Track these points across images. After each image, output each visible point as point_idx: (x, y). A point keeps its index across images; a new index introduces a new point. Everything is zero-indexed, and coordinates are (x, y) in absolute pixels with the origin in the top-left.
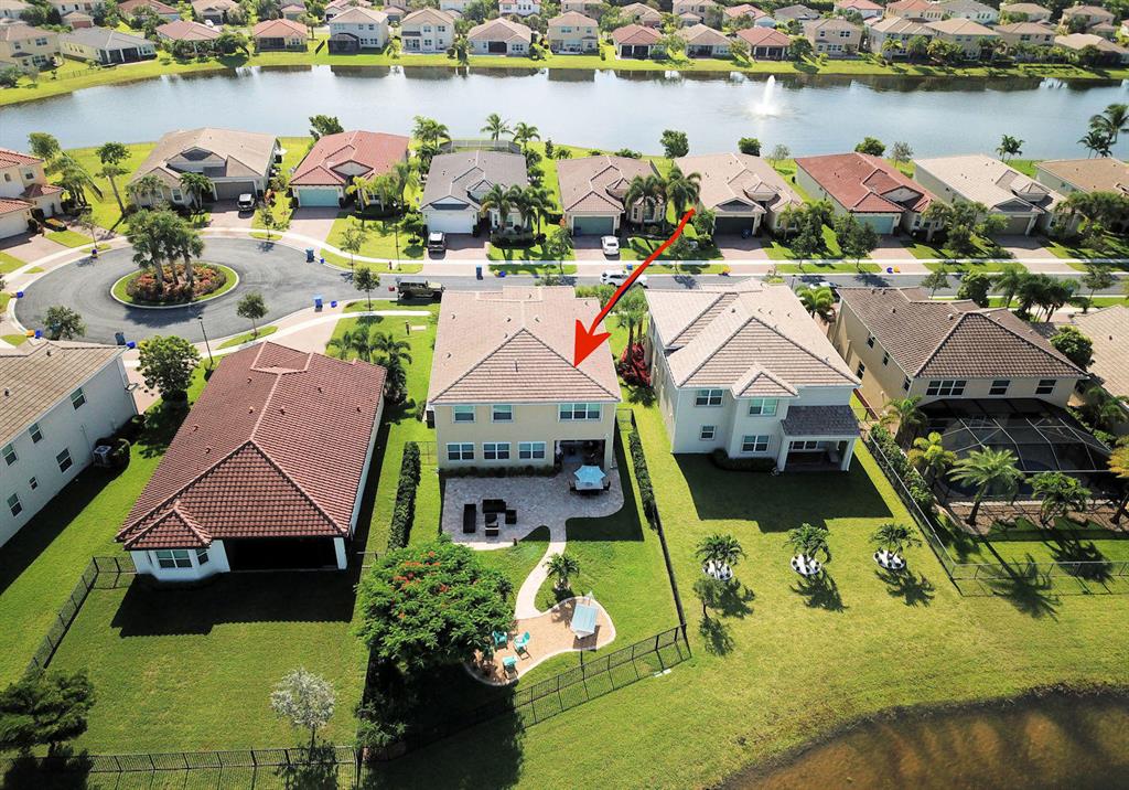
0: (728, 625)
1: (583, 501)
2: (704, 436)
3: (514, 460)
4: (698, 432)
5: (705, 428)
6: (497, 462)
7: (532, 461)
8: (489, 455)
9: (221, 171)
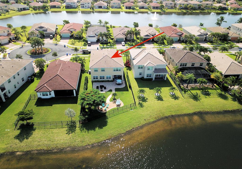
0: (143, 103)
1: (118, 85)
2: (140, 74)
3: (105, 79)
4: (139, 74)
5: (140, 73)
6: (102, 80)
7: (109, 79)
8: (101, 78)
9: (46, 31)
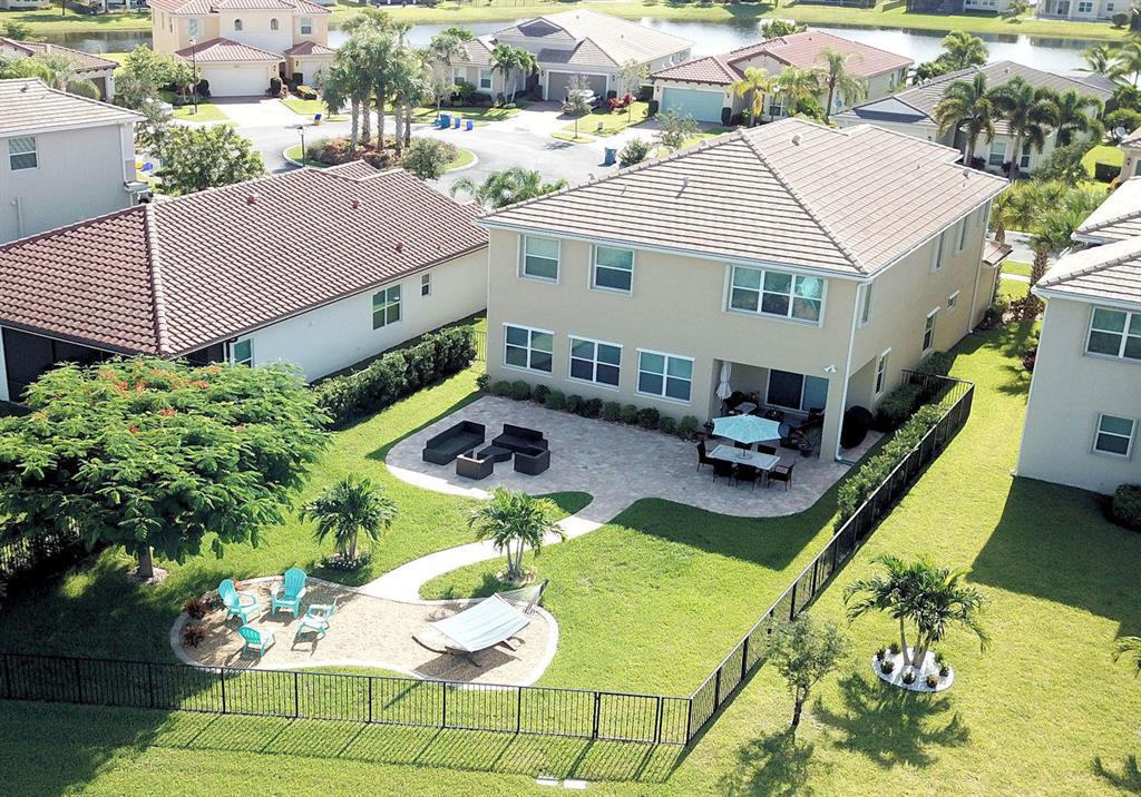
0: (829, 766)
1: (713, 486)
2: (1105, 443)
3: (626, 391)
4: (1087, 432)
5: (1107, 421)
7: (663, 402)
8: (580, 369)
